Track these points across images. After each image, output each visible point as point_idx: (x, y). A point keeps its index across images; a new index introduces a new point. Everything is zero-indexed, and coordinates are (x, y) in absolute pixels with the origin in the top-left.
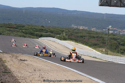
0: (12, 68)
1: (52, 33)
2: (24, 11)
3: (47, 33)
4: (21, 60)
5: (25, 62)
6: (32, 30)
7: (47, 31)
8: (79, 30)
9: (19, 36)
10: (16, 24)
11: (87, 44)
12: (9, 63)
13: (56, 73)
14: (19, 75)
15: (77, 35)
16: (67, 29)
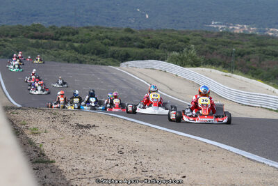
0: (58, 149)
1: (157, 48)
3: (142, 47)
4: (78, 125)
5: (92, 131)
6: (98, 42)
7: (143, 42)
8: (232, 35)
9: (64, 60)
10: (53, 28)
11: (257, 74)
12: (48, 136)
13: (181, 158)
14: (81, 167)
15: (228, 50)
16: (199, 35)
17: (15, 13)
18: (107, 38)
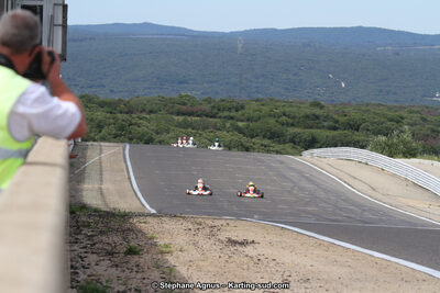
0: (195, 275)
1: (357, 130)
2: (240, 45)
3: (335, 129)
4: (230, 240)
5: (249, 250)
6: (272, 121)
7: (337, 122)
10: (209, 101)
12: (184, 257)
13: (374, 290)
16: (417, 112)
17: (155, 80)
18: (284, 115)
